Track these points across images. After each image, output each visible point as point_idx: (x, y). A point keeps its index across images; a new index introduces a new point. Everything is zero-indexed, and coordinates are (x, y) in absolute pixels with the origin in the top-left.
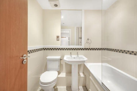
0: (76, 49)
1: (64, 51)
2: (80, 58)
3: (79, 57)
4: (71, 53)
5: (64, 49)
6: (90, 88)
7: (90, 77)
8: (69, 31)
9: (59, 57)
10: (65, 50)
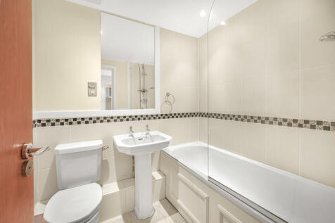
0: (142, 116)
1: (112, 123)
2: (152, 138)
3: (151, 136)
4: (131, 128)
5: (112, 118)
6: (177, 199)
7: (180, 174)
8: (111, 72)
9: (98, 143)
10: (115, 121)
